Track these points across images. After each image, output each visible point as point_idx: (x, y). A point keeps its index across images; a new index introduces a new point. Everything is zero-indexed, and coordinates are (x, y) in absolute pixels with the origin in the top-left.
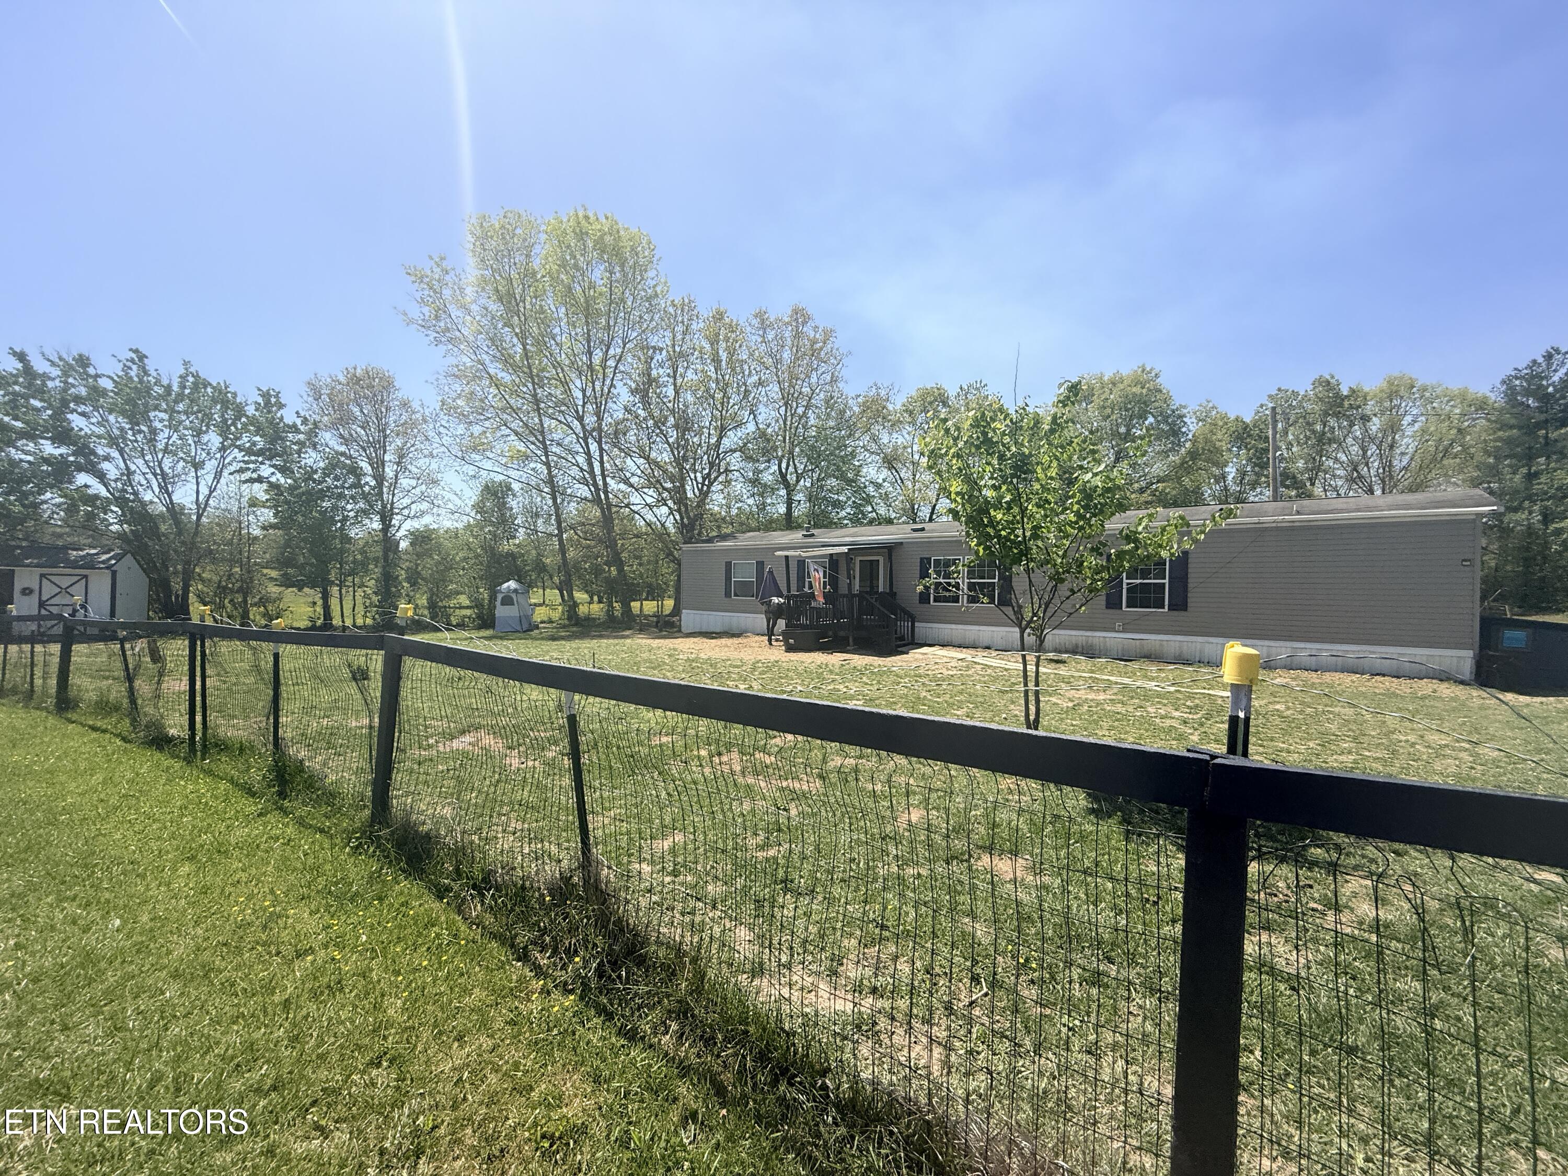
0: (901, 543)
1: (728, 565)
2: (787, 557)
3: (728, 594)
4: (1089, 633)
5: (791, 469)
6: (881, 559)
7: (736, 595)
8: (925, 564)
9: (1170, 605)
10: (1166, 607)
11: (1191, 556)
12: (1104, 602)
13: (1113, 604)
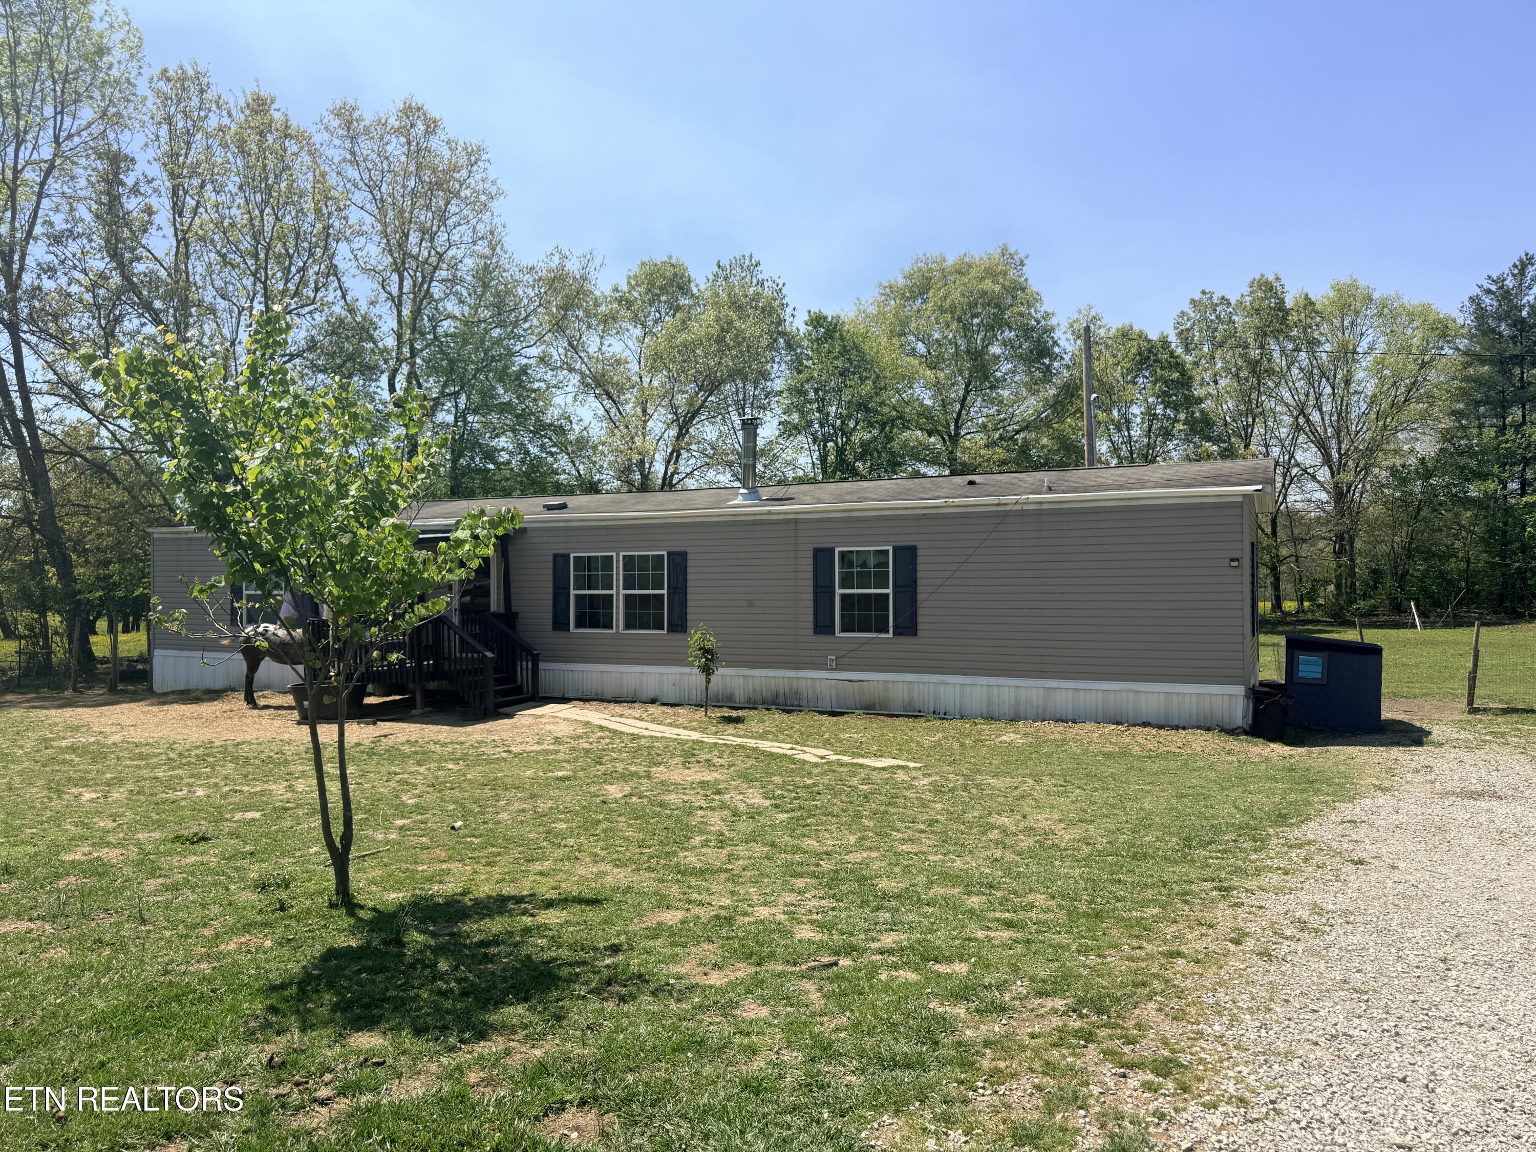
0: (524, 530)
3: (236, 620)
4: (792, 673)
8: (560, 561)
9: (895, 627)
10: (891, 630)
11: (920, 552)
12: (811, 625)
13: (823, 626)
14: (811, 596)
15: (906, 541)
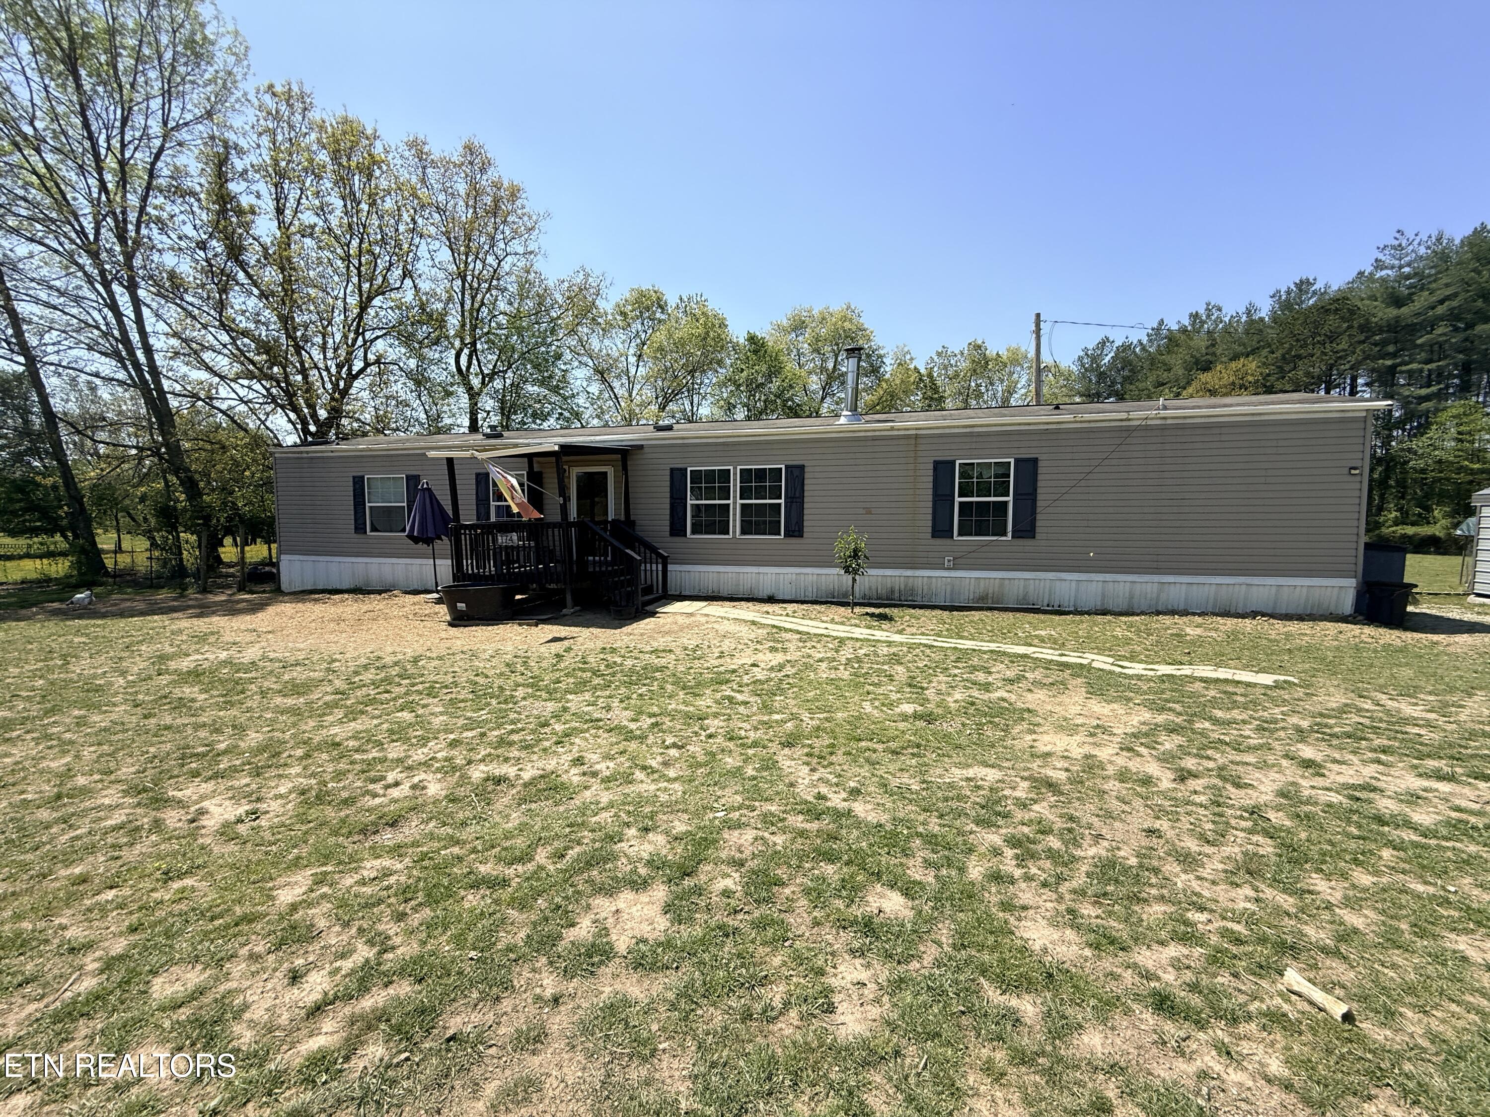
0: (641, 447)
1: (358, 482)
2: (450, 461)
3: (360, 528)
4: (909, 573)
5: (474, 368)
6: (610, 470)
7: (374, 529)
8: (677, 475)
9: (1013, 532)
10: (1010, 535)
11: (1040, 464)
12: (930, 529)
13: (941, 530)
14: (930, 504)
15: (1026, 453)
